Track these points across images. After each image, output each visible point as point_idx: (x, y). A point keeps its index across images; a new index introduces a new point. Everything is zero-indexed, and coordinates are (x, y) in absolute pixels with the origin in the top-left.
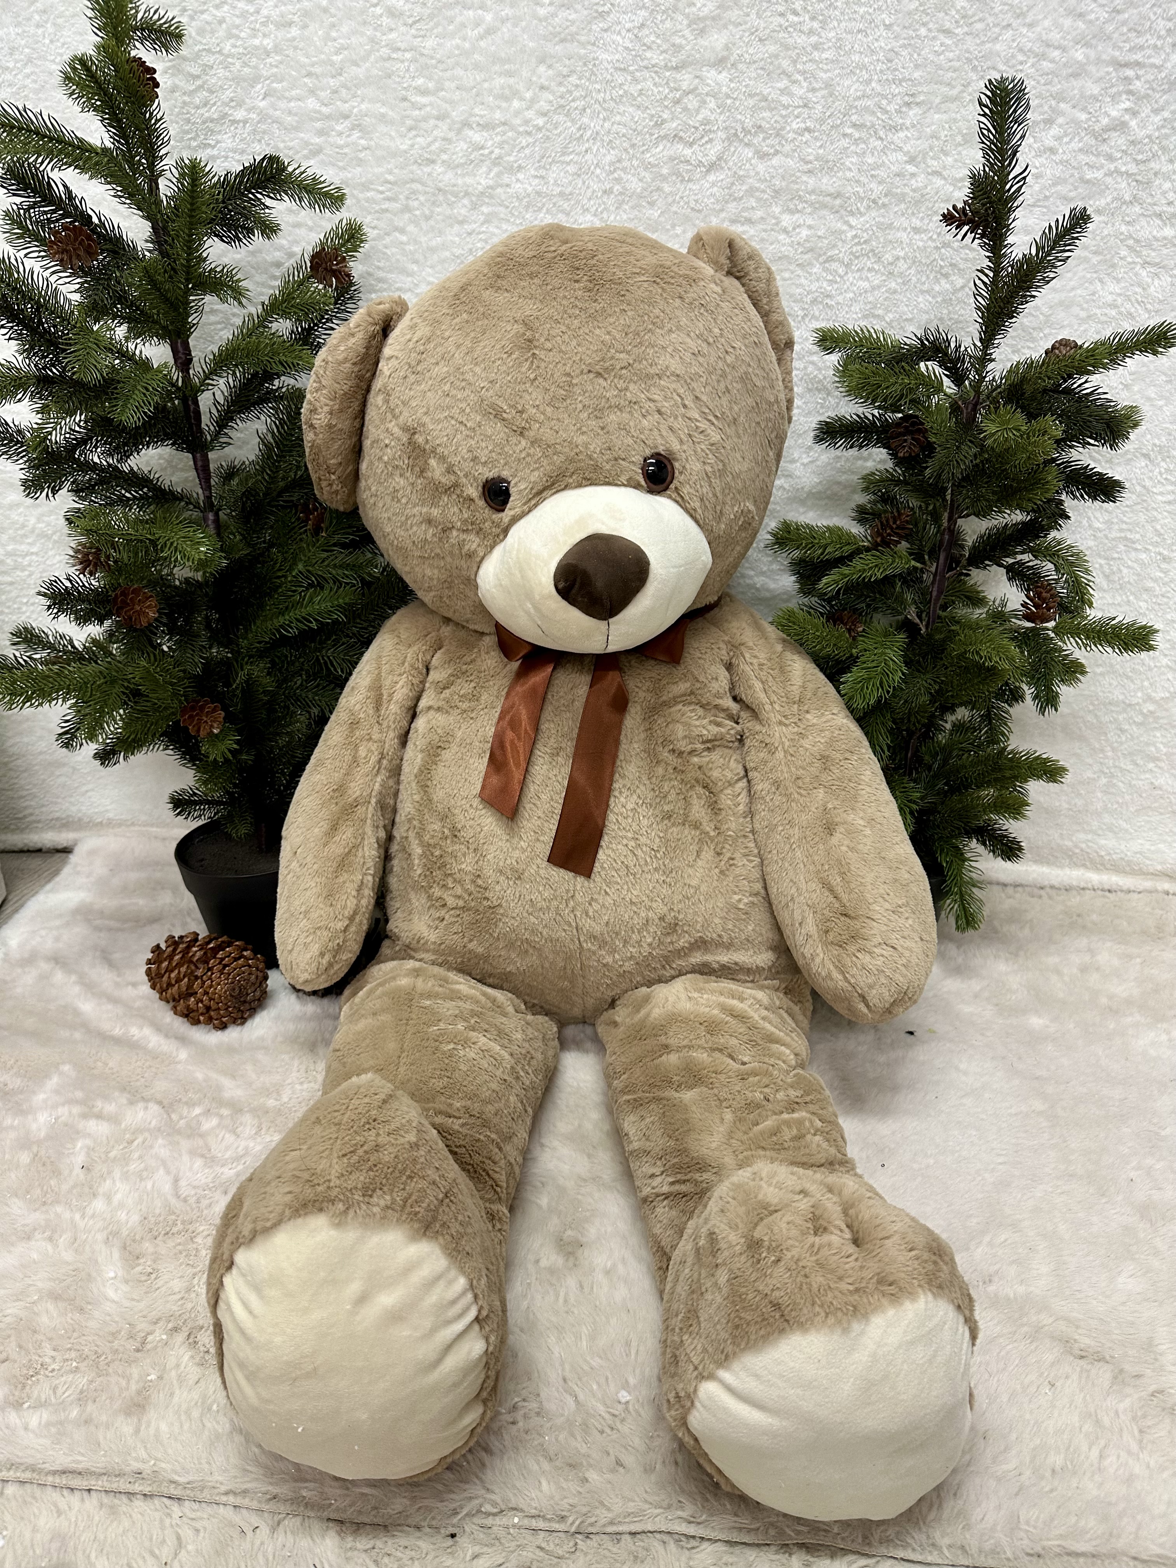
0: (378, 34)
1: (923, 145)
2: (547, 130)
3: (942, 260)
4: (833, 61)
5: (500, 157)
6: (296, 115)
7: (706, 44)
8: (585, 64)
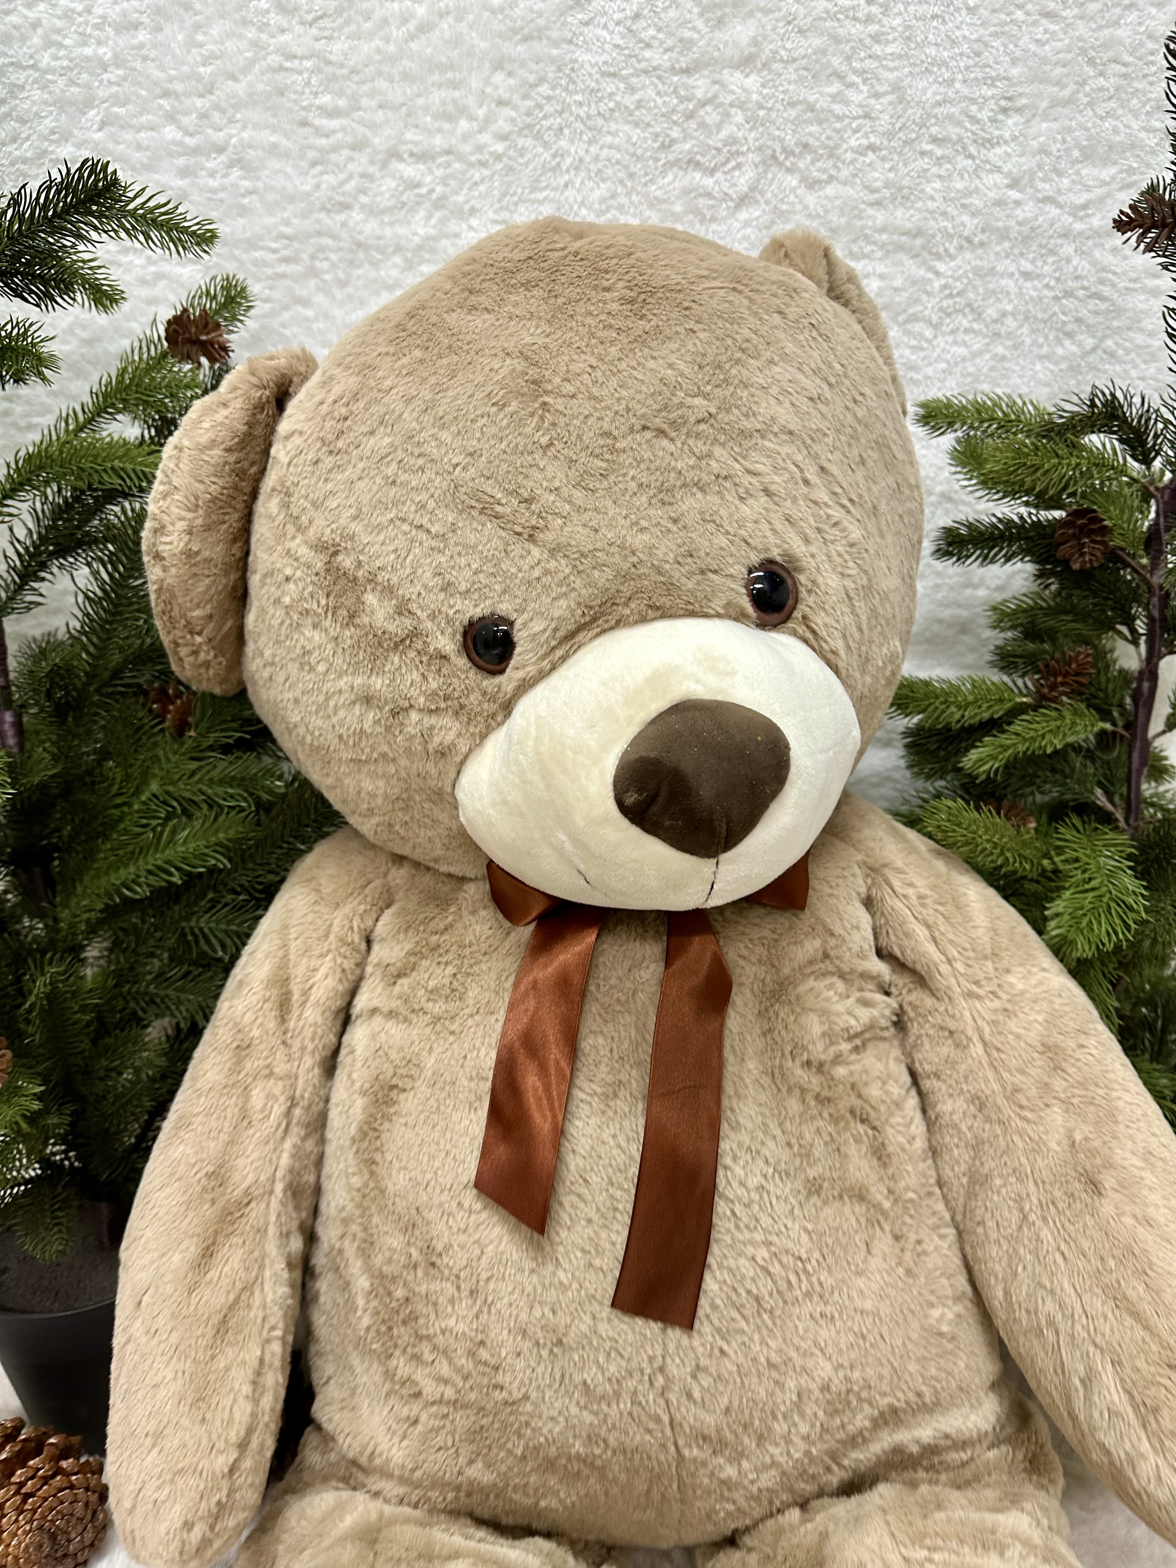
0: (264, 37)
1: (1028, 163)
2: (510, 158)
3: (1064, 314)
4: (900, 57)
5: (444, 197)
6: (147, 148)
7: (727, 37)
8: (559, 69)
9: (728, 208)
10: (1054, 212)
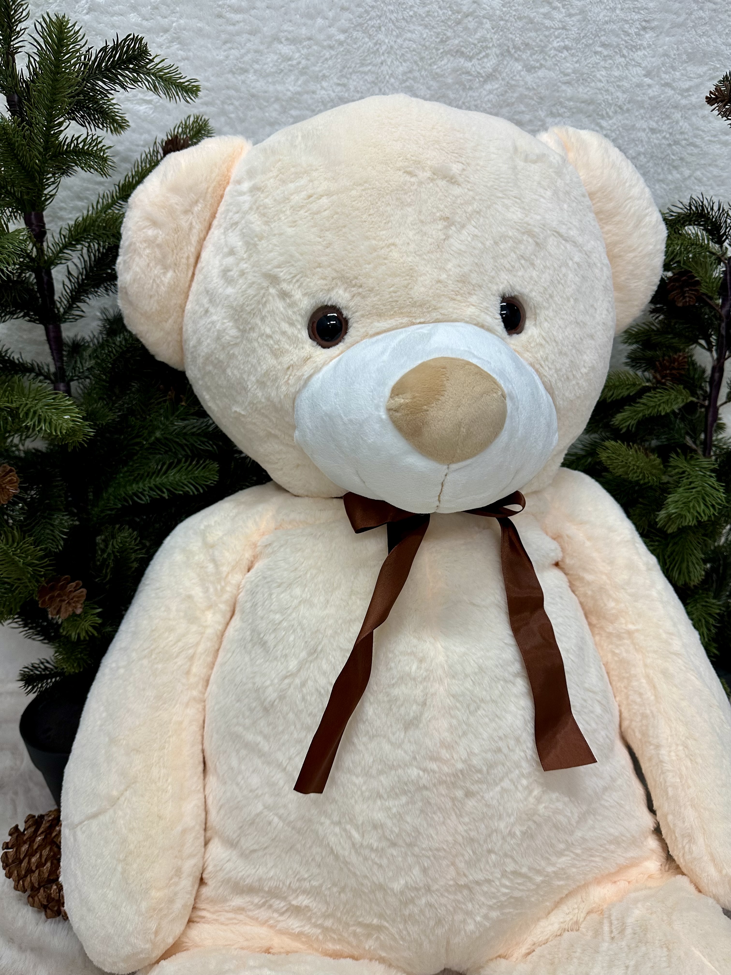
1: (657, 61)
2: (348, 44)
9: (480, 81)
10: (670, 92)
